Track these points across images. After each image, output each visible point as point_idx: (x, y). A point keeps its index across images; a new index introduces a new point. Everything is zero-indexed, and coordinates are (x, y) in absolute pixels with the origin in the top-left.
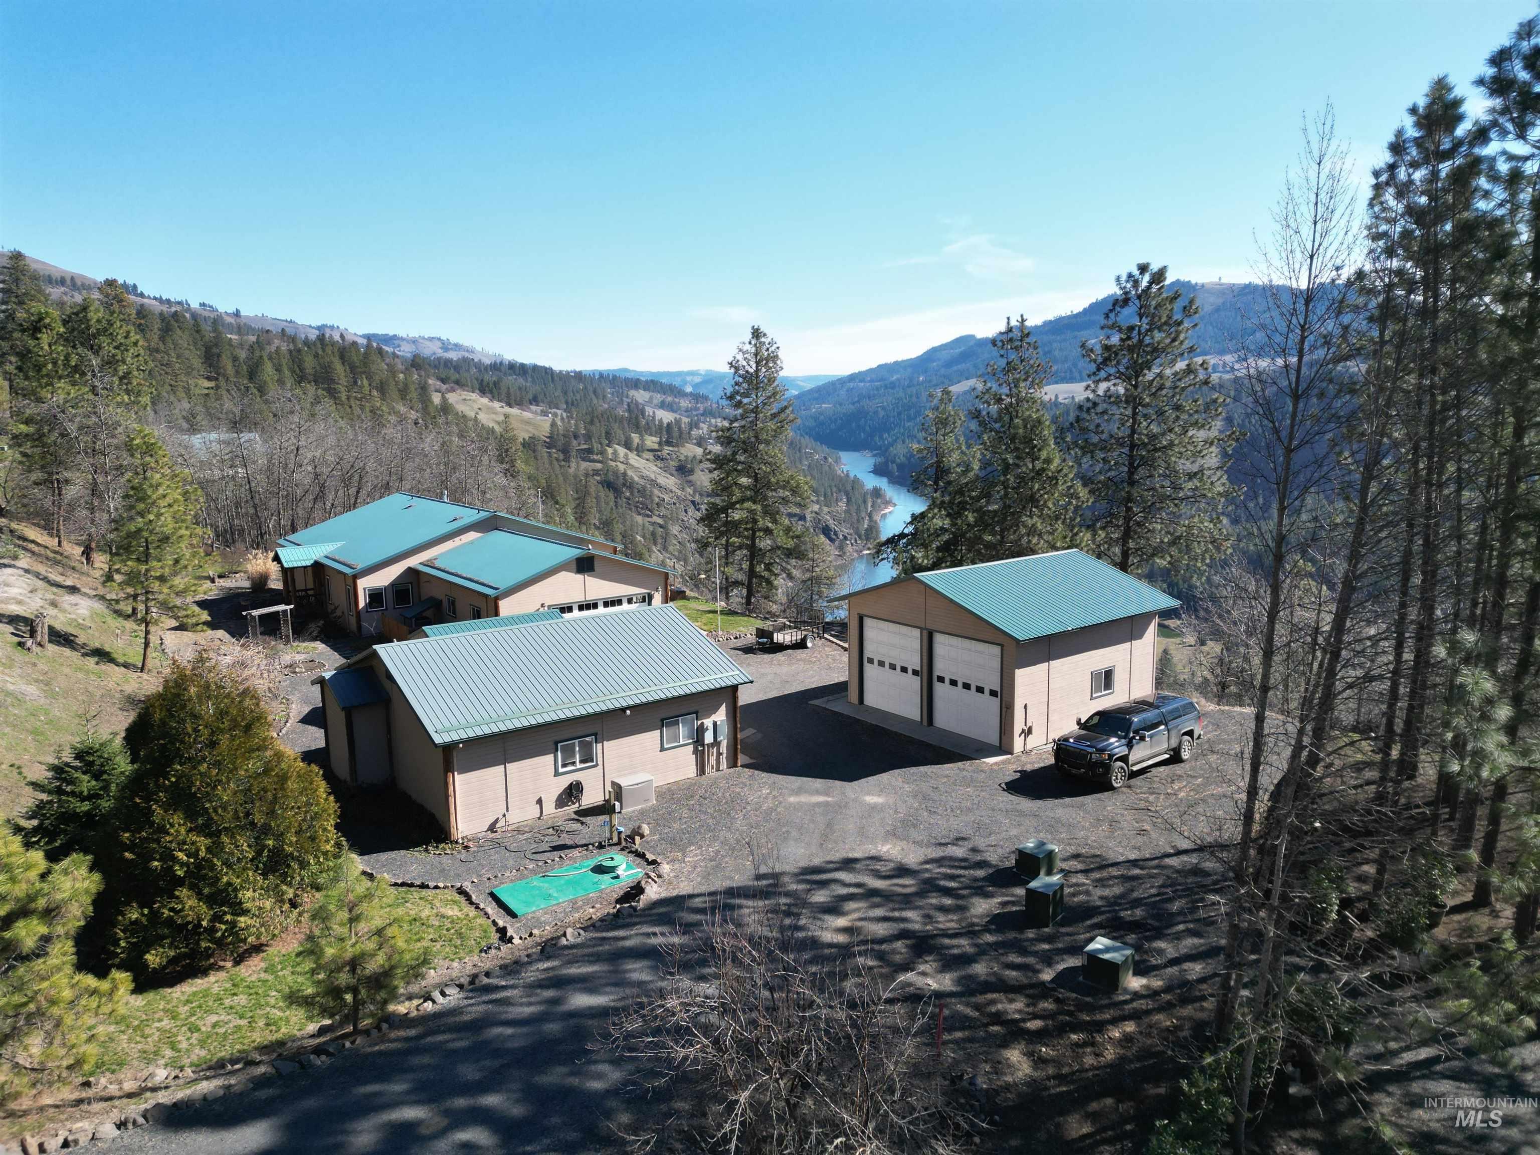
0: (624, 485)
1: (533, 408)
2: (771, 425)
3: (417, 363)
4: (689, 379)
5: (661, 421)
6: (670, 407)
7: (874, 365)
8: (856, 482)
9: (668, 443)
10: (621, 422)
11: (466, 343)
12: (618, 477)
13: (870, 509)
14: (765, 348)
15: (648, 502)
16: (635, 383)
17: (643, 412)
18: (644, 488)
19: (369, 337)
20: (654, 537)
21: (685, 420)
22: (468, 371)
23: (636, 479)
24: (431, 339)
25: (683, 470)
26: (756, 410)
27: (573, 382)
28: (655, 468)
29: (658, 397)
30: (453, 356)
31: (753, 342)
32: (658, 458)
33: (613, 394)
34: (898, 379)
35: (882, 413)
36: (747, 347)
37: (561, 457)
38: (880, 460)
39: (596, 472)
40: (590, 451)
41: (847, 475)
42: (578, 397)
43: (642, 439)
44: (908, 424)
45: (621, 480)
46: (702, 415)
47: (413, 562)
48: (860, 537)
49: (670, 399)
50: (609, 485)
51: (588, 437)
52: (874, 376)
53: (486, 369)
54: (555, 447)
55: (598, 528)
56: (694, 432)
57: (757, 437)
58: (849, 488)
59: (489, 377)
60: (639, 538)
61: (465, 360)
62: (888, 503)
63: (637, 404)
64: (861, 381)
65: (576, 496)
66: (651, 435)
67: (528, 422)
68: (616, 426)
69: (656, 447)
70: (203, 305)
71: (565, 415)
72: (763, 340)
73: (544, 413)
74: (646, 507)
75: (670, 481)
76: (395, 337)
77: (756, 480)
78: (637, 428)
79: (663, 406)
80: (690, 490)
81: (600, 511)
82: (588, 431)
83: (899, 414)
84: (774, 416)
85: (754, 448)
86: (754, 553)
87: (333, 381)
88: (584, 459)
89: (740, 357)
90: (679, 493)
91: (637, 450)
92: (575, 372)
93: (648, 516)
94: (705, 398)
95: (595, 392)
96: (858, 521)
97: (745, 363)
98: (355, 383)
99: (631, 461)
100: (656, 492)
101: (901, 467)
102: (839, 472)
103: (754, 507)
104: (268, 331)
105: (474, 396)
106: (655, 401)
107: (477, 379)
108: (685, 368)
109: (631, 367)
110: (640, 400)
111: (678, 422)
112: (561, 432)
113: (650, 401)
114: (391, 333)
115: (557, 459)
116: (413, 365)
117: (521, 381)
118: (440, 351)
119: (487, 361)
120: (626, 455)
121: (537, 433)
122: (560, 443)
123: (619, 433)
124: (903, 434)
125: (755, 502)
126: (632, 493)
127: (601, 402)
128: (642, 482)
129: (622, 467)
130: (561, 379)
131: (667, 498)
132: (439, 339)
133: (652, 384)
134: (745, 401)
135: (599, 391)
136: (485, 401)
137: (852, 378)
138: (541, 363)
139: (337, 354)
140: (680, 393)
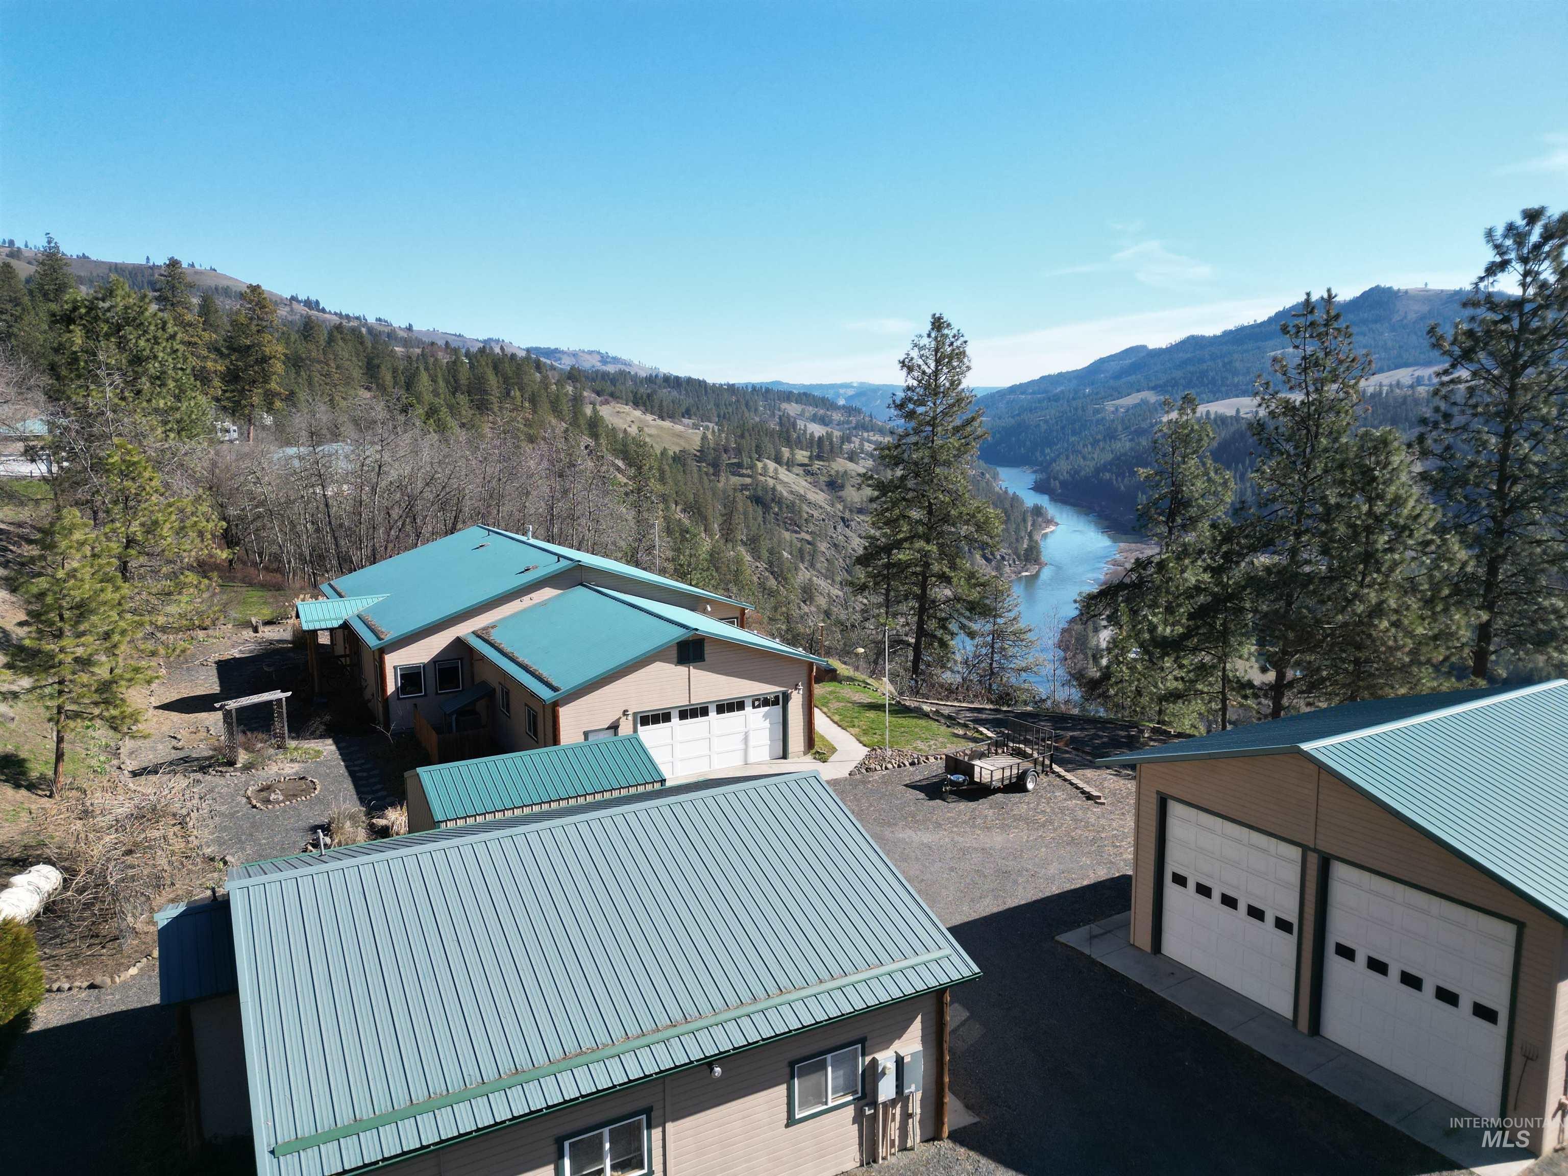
0: (773, 500)
1: (686, 421)
2: (954, 442)
3: (574, 375)
4: (842, 391)
5: (812, 434)
6: (823, 421)
7: (1037, 377)
8: (1015, 499)
9: (819, 457)
10: (772, 436)
11: (624, 356)
12: (767, 492)
13: (1029, 528)
14: (948, 342)
15: (796, 518)
16: (788, 395)
17: (794, 425)
18: (793, 504)
19: (528, 350)
20: (802, 554)
21: (837, 434)
22: (624, 384)
23: (785, 494)
24: (591, 353)
25: (834, 485)
26: (933, 423)
27: (726, 395)
28: (804, 483)
29: (811, 410)
30: (611, 369)
31: (933, 335)
32: (808, 473)
33: (765, 407)
34: (1062, 392)
35: (1044, 427)
36: (925, 341)
37: (711, 471)
38: (1039, 476)
39: (744, 487)
40: (740, 465)
41: (1006, 492)
42: (730, 410)
43: (793, 454)
44: (1072, 439)
45: (770, 495)
46: (855, 428)
47: (463, 630)
48: (1019, 558)
49: (822, 412)
50: (757, 500)
51: (739, 451)
52: (1036, 388)
53: (641, 382)
54: (705, 461)
55: (744, 543)
56: (846, 447)
57: (933, 457)
58: (1007, 505)
59: (643, 390)
60: (785, 554)
61: (622, 373)
62: (1050, 522)
63: (788, 417)
64: (1022, 393)
65: (724, 511)
66: (802, 449)
67: (679, 435)
68: (766, 440)
69: (806, 461)
70: (379, 320)
71: (716, 428)
72: (946, 331)
73: (695, 426)
74: (794, 525)
75: (819, 497)
76: (556, 351)
77: (930, 513)
78: (788, 442)
79: (814, 419)
80: (840, 506)
81: (748, 527)
82: (739, 444)
83: (1063, 428)
84: (957, 429)
85: (929, 471)
86: (925, 606)
87: (486, 392)
88: (734, 474)
89: (915, 354)
90: (829, 508)
91: (787, 464)
92: (728, 385)
93: (796, 532)
94: (858, 411)
95: (747, 405)
96: (1017, 540)
97: (920, 362)
98: (508, 394)
99: (781, 476)
100: (805, 507)
101: (1063, 484)
102: (997, 489)
103: (928, 548)
104: (433, 344)
105: (627, 408)
106: (807, 414)
107: (632, 392)
108: (838, 381)
109: (785, 380)
110: (792, 414)
111: (829, 435)
112: (712, 445)
113: (802, 415)
114: (553, 347)
115: (707, 474)
116: (569, 378)
117: (675, 393)
118: (599, 364)
119: (643, 374)
120: (776, 470)
121: (687, 447)
122: (710, 457)
123: (770, 449)
124: (1067, 450)
125: (928, 541)
126: (780, 509)
127: (752, 414)
128: (791, 497)
129: (771, 482)
130: (713, 392)
131: (816, 514)
132: (599, 353)
133: (805, 397)
134: (921, 410)
135: (751, 403)
136: (638, 413)
137: (1013, 389)
138: (695, 376)
139: (490, 365)
140: (833, 406)
